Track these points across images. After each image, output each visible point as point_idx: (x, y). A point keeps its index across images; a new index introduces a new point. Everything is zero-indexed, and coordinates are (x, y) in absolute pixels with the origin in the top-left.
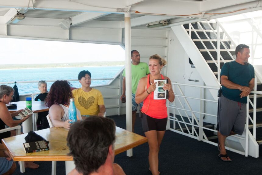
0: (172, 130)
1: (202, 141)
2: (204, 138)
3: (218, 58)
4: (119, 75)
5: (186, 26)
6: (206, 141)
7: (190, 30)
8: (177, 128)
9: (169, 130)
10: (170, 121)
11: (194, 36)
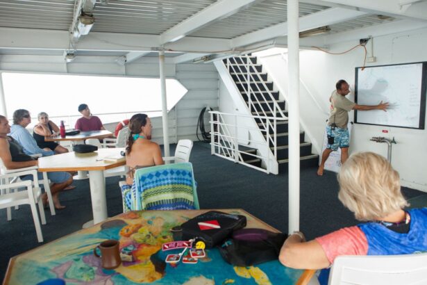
0: (217, 154)
1: (237, 163)
2: (240, 160)
3: (249, 90)
4: (174, 107)
5: (225, 61)
6: (242, 163)
7: (228, 65)
8: (222, 153)
9: (214, 155)
10: (215, 147)
11: (231, 71)
